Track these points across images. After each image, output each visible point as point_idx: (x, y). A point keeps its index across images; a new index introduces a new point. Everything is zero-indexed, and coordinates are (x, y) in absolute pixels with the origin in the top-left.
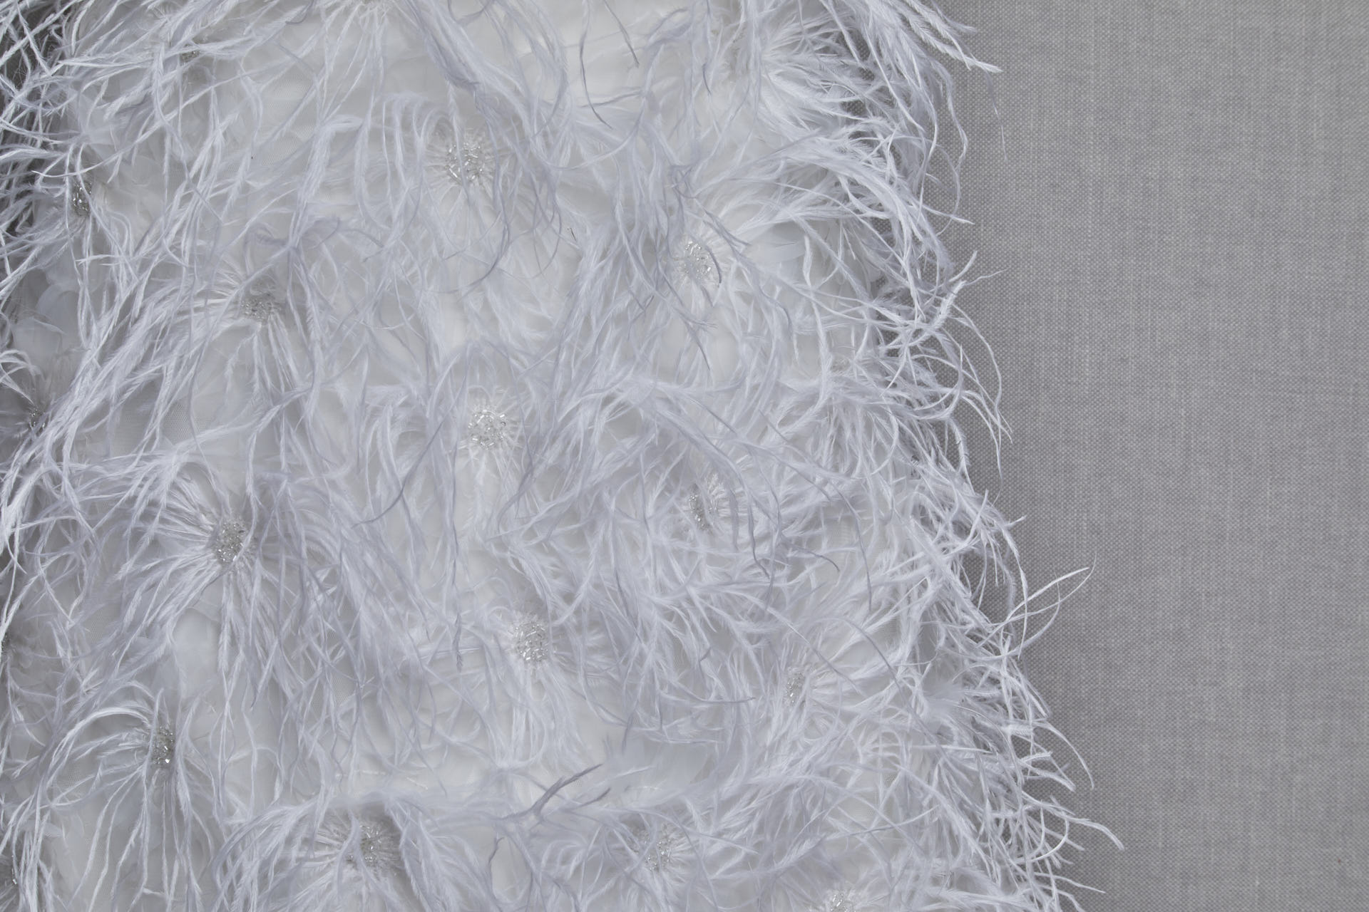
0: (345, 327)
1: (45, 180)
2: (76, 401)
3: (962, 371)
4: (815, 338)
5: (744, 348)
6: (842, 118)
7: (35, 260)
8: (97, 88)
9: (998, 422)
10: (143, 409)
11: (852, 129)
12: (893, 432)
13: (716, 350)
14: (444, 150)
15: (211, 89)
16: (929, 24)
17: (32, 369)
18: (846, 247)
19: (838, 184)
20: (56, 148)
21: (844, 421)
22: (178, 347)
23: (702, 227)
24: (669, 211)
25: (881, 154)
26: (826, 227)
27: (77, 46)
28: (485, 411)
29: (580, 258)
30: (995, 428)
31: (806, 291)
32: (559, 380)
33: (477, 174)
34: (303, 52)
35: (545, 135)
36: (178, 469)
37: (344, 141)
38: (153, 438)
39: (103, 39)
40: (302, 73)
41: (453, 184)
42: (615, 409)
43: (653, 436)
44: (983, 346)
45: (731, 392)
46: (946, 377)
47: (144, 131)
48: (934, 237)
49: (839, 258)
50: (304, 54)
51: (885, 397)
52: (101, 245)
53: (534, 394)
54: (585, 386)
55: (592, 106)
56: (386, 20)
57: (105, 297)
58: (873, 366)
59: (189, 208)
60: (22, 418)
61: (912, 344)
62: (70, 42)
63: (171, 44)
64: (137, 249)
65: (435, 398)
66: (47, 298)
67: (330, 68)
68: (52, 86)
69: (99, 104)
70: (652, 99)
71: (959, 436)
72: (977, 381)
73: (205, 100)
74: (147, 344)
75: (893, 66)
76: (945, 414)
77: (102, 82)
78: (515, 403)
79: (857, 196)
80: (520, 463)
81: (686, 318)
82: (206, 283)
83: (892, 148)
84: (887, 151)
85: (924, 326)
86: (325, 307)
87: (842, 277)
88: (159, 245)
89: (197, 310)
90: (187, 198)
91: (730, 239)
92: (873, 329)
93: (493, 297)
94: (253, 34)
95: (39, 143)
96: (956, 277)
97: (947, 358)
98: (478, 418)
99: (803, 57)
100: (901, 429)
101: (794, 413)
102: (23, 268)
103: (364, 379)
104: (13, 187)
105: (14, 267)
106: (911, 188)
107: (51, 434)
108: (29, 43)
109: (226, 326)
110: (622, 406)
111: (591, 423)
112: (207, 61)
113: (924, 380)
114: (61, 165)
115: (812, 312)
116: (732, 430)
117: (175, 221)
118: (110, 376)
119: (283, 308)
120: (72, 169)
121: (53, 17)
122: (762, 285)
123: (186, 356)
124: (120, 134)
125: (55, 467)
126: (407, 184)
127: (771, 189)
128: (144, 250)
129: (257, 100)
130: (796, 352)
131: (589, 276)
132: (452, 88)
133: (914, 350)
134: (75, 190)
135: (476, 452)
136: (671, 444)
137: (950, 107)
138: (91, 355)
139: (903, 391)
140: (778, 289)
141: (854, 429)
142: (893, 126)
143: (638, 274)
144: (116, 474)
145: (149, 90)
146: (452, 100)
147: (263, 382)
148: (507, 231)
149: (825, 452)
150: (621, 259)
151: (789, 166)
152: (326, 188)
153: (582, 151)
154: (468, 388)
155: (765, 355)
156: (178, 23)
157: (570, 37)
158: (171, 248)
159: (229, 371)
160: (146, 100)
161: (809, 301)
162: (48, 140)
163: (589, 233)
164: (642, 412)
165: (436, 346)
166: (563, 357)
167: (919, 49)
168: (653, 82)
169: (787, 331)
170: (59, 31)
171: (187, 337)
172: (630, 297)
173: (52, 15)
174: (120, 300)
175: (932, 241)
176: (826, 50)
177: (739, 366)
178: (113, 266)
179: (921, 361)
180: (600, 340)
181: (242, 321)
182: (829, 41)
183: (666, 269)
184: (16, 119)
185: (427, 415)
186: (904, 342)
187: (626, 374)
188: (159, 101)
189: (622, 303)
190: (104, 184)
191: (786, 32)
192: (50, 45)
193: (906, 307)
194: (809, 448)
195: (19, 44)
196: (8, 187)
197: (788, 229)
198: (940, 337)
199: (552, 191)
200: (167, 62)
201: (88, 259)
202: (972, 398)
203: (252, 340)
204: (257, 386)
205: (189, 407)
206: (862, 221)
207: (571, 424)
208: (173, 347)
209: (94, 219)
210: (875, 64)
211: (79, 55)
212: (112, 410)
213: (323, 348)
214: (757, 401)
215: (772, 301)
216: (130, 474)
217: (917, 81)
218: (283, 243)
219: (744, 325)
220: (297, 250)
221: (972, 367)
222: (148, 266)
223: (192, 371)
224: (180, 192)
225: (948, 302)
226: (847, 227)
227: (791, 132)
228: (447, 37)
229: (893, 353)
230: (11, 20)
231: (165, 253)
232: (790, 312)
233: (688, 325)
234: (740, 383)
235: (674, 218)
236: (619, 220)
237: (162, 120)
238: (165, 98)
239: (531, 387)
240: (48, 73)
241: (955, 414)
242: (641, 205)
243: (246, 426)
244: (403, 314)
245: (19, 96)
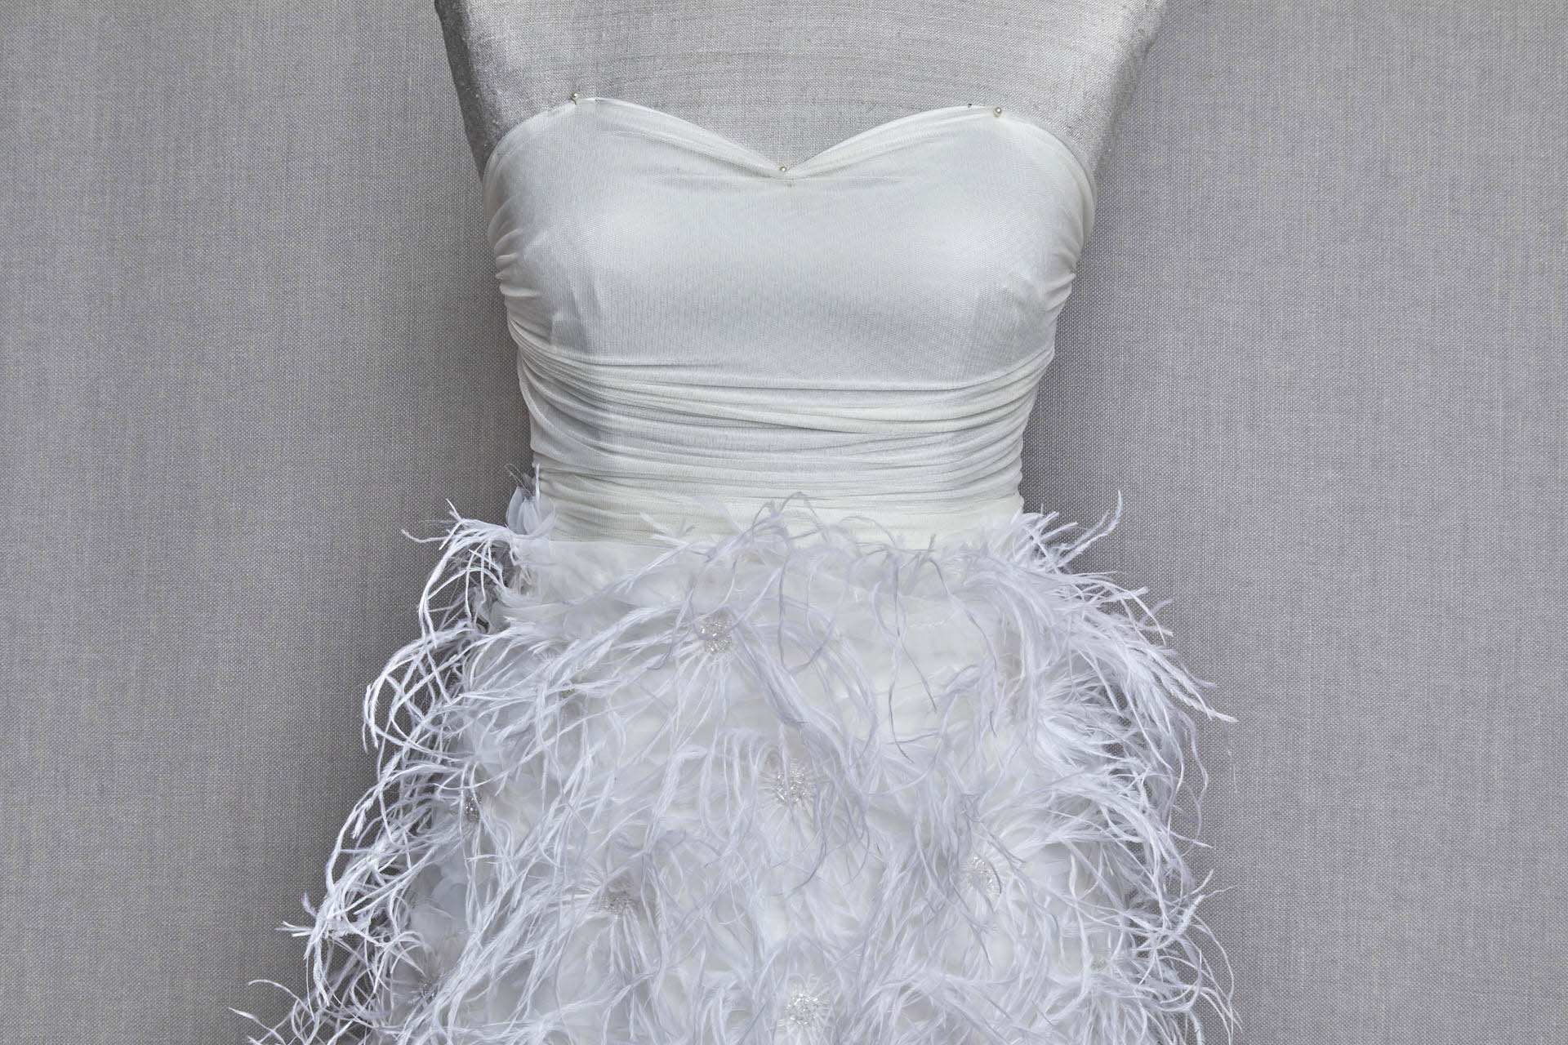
0: (687, 921)
1: (443, 791)
2: (461, 976)
3: (1201, 971)
4: (1079, 939)
5: (1019, 948)
6: (1104, 758)
7: (432, 857)
8: (490, 716)
9: (1231, 1015)
10: (516, 984)
11: (1112, 767)
12: (1142, 1022)
13: (996, 949)
14: (774, 777)
15: (584, 720)
16: (1177, 681)
17: (426, 947)
18: (1105, 865)
19: (1099, 812)
20: (453, 764)
21: (1102, 1011)
22: (548, 934)
23: (985, 846)
24: (959, 832)
25: (1135, 788)
26: (1089, 848)
27: (474, 682)
28: (801, 995)
29: (884, 869)
30: (1228, 1019)
31: (1071, 901)
32: (864, 971)
33: (800, 797)
34: (660, 693)
35: (858, 767)
36: (544, 1036)
37: (692, 767)
38: (524, 1009)
39: (495, 676)
40: (659, 710)
41: (780, 805)
42: (911, 996)
43: (941, 1020)
44: (1220, 950)
45: (1007, 985)
46: (1187, 975)
47: (528, 754)
48: (1179, 858)
49: (1100, 875)
50: (662, 693)
51: (1136, 992)
52: (487, 846)
53: (843, 981)
54: (885, 977)
55: (898, 743)
56: (729, 669)
57: (489, 889)
58: (1126, 965)
59: (562, 819)
60: (416, 988)
61: (1159, 947)
62: (468, 678)
63: (552, 684)
64: (517, 851)
65: (760, 983)
66: (440, 889)
67: (682, 706)
68: (452, 714)
69: (490, 731)
70: (947, 739)
71: (1197, 1026)
72: (1213, 979)
73: (578, 729)
74: (523, 930)
75: (1146, 715)
76: (1186, 1008)
77: (493, 712)
78: (828, 988)
79: (1115, 823)
80: (829, 1040)
81: (971, 922)
82: (573, 882)
83: (1145, 784)
84: (1141, 786)
85: (1169, 933)
86: (672, 904)
87: (1101, 891)
88: (536, 849)
89: (565, 903)
90: (560, 810)
91: (1009, 857)
92: (1127, 934)
93: (811, 901)
94: (620, 677)
95: (439, 760)
96: (1196, 891)
97: (1189, 960)
98: (795, 1000)
99: (1072, 706)
100: (1149, 1019)
101: (1059, 1004)
102: (422, 863)
103: (701, 966)
104: (416, 795)
105: (414, 862)
106: (1161, 817)
107: (439, 1003)
108: (435, 678)
109: (589, 917)
110: (916, 994)
111: (890, 1007)
112: (581, 698)
113: (1168, 978)
114: (457, 779)
115: (1076, 919)
116: (1008, 1016)
117: (550, 829)
118: (491, 955)
119: (637, 904)
120: (467, 783)
121: (455, 658)
122: (1035, 895)
123: (554, 941)
124: (507, 755)
125: (441, 1030)
126: (743, 804)
127: (1044, 815)
128: (523, 853)
129: (621, 732)
130: (1062, 950)
131: (892, 885)
132: (782, 725)
133: (1161, 952)
134: (468, 800)
135: (793, 1029)
136: (956, 1027)
137: (1194, 750)
138: (475, 939)
139: (1151, 987)
140: (1048, 899)
141: (1109, 1019)
142: (1146, 765)
143: (932, 884)
144: (493, 1038)
145: (532, 721)
146: (782, 736)
147: (618, 965)
148: (824, 845)
149: (1085, 1037)
150: (918, 871)
151: (1059, 797)
152: (675, 805)
153: (888, 780)
154: (788, 976)
155: (1036, 954)
156: (559, 666)
157: (881, 686)
158: (546, 851)
159: (589, 955)
160: (530, 729)
161: (1073, 908)
162: (447, 758)
163: (891, 848)
164: (932, 999)
165: (762, 939)
166: (868, 952)
167: (1168, 702)
168: (948, 725)
169: (1055, 935)
170: (460, 669)
171: (555, 925)
172: (926, 903)
173: (455, 656)
174: (501, 893)
175: (1178, 862)
176: (1091, 701)
177: (1015, 962)
178: (496, 863)
179: (1166, 962)
180: (899, 939)
181: (602, 914)
182: (1094, 693)
183: (956, 880)
184: (421, 740)
185: (754, 997)
186: (1153, 945)
187: (920, 967)
188: (541, 729)
189: (918, 908)
190: (492, 796)
191: (1058, 686)
192: (451, 679)
193: (1154, 916)
194: (1071, 1033)
195: (427, 679)
196: (412, 795)
197: (1057, 849)
198: (1182, 942)
199: (862, 813)
200: (548, 698)
201: (476, 857)
202: (1210, 995)
203: (609, 931)
204: (612, 969)
205: (555, 985)
206: (1119, 843)
207: (873, 1007)
208: (544, 934)
209: (483, 825)
210: (1132, 713)
211: (476, 689)
212: (491, 984)
213: (669, 938)
214: (1029, 993)
215: (1042, 908)
216: (503, 1038)
217: (1167, 728)
218: (638, 849)
219: (1019, 928)
220: (650, 856)
221: (1208, 967)
222: (526, 865)
223: (559, 954)
224: (555, 805)
225: (1189, 912)
226: (1105, 847)
227: (1061, 769)
228: (780, 684)
229: (1143, 955)
230: (421, 658)
231: (540, 855)
232: (1058, 919)
233: (972, 927)
234: (1015, 977)
235: (963, 838)
236: (917, 837)
237: (542, 745)
238: (544, 729)
239: (840, 976)
240: (451, 703)
241: (1194, 1008)
242: (936, 827)
243: (601, 1002)
244: (736, 912)
245: (425, 721)
